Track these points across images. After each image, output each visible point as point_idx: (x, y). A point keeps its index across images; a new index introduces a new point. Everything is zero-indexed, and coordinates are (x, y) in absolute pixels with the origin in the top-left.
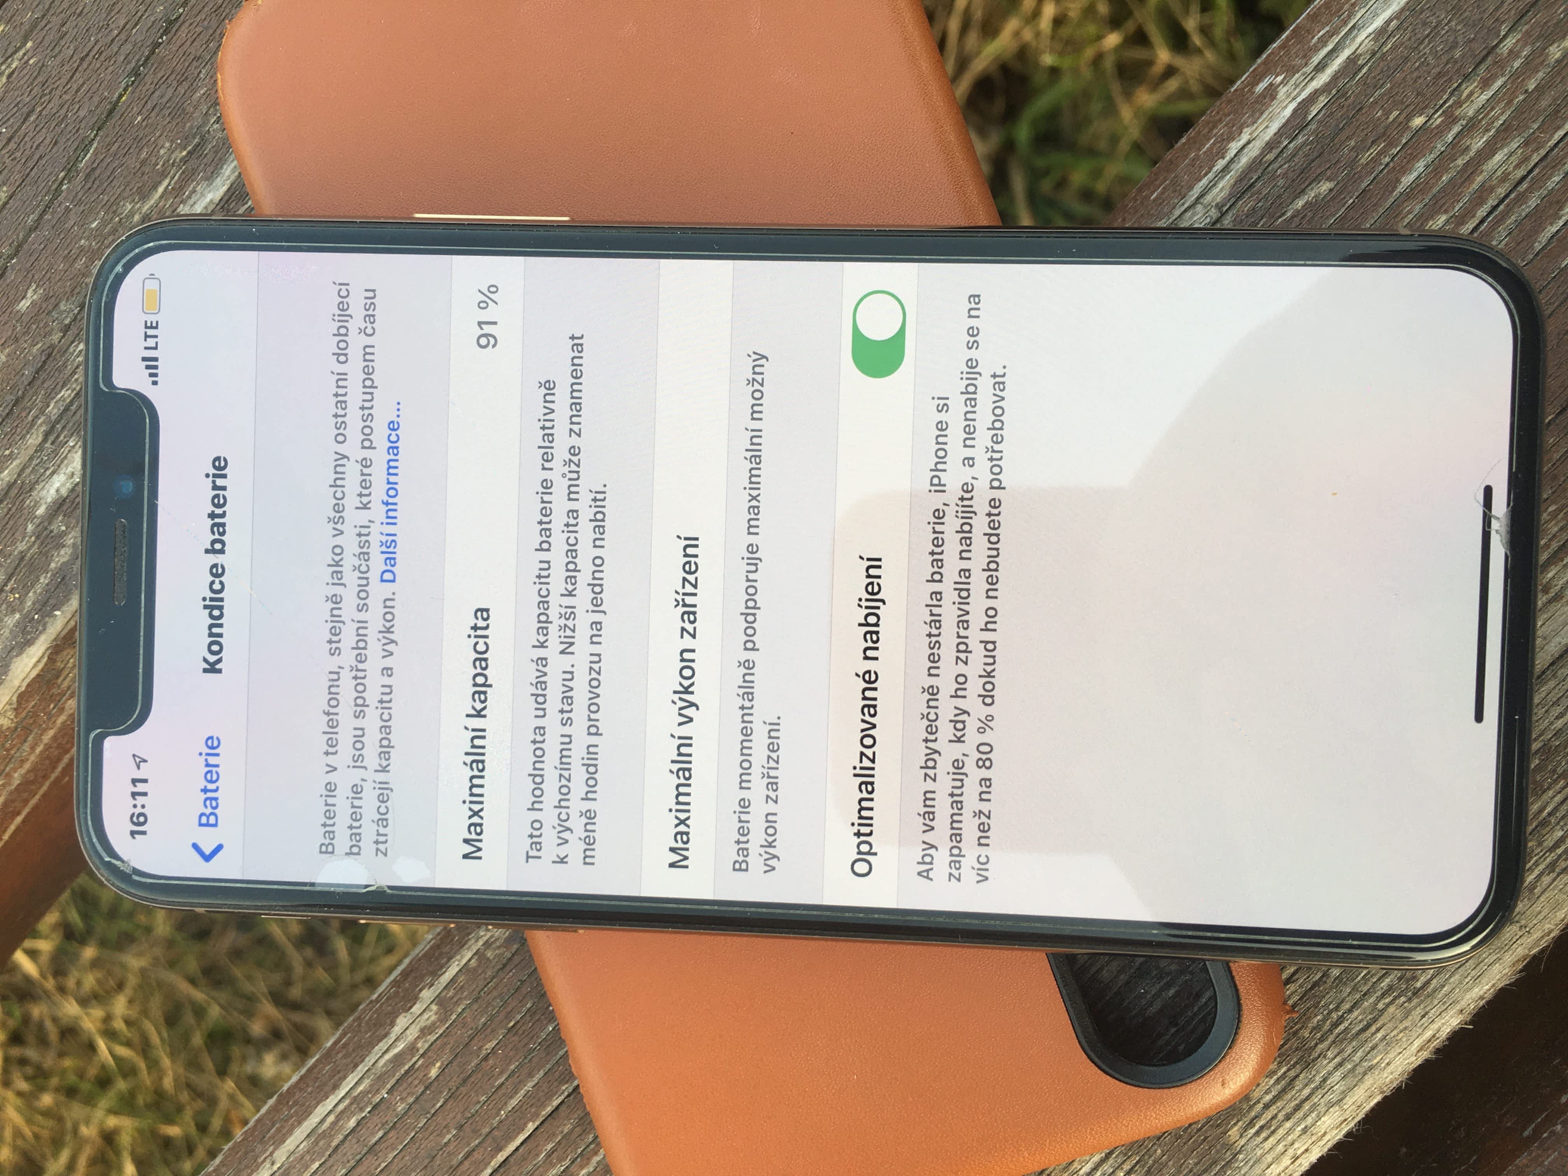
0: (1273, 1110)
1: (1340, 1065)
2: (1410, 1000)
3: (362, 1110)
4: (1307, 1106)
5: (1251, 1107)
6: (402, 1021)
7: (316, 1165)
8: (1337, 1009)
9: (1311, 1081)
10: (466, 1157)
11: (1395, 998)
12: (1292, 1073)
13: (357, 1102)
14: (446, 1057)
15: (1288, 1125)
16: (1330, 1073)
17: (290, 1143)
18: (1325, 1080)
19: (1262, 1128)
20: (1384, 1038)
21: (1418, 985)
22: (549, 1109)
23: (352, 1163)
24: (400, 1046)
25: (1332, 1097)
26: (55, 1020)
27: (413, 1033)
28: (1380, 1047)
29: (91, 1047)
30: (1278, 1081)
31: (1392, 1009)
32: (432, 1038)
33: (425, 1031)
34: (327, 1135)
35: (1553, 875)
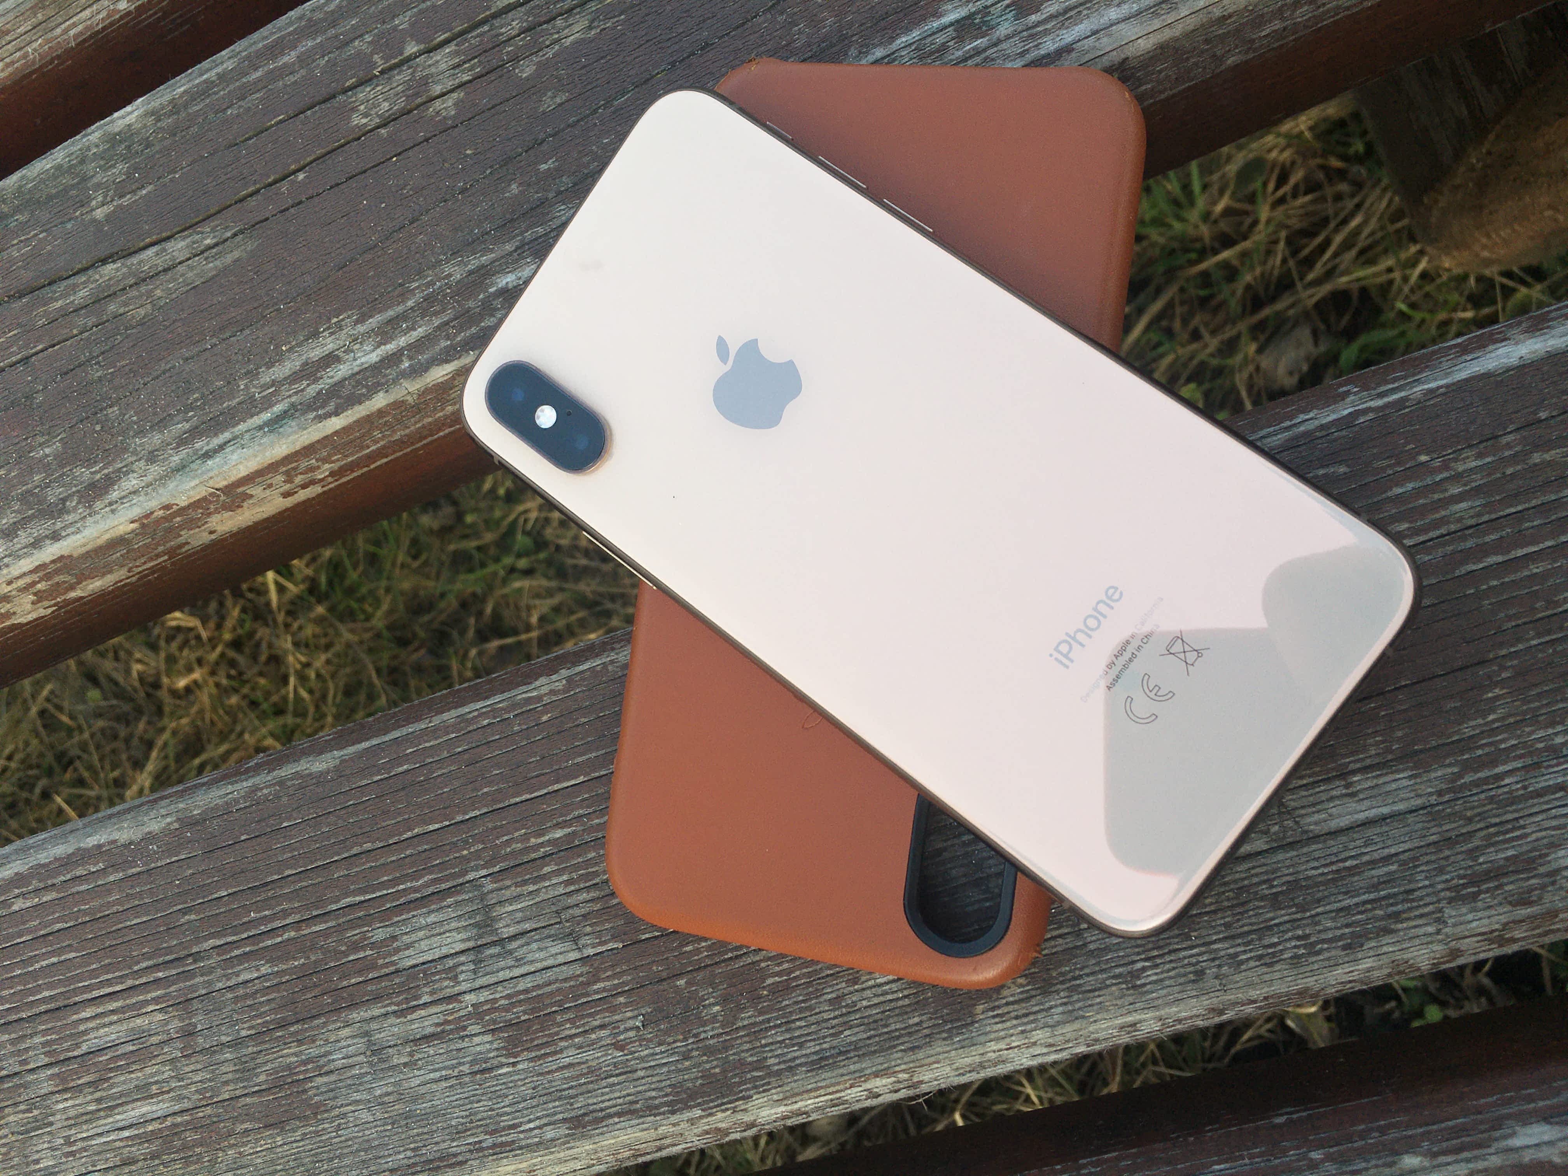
0: (1011, 1008)
1: (1065, 1004)
2: (1128, 989)
3: (495, 718)
4: (1031, 1018)
5: (997, 999)
6: (542, 680)
7: (454, 735)
8: (1081, 969)
9: (1042, 1004)
10: (537, 776)
11: (1119, 983)
12: (1033, 993)
13: (493, 711)
14: (556, 713)
15: (1015, 1022)
16: (1056, 1006)
17: (446, 716)
18: (1051, 1008)
19: (997, 1016)
20: (1100, 1003)
21: (1139, 983)
22: (597, 774)
23: (474, 745)
24: (535, 694)
25: (1050, 1021)
26: (270, 646)
27: (545, 690)
28: (1095, 1008)
29: (285, 680)
30: (1022, 993)
31: (1114, 988)
32: (554, 698)
33: (552, 692)
34: (469, 722)
35: (1258, 963)
